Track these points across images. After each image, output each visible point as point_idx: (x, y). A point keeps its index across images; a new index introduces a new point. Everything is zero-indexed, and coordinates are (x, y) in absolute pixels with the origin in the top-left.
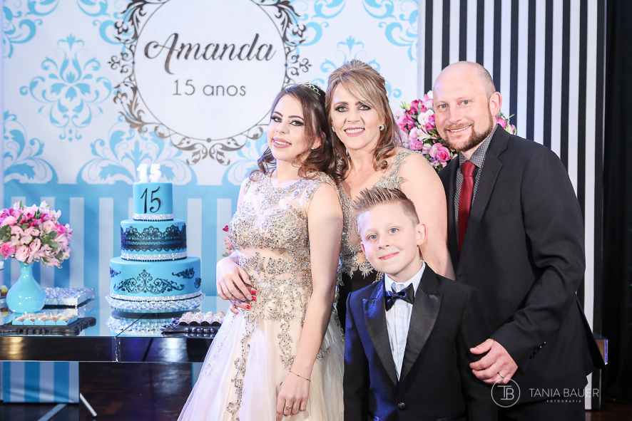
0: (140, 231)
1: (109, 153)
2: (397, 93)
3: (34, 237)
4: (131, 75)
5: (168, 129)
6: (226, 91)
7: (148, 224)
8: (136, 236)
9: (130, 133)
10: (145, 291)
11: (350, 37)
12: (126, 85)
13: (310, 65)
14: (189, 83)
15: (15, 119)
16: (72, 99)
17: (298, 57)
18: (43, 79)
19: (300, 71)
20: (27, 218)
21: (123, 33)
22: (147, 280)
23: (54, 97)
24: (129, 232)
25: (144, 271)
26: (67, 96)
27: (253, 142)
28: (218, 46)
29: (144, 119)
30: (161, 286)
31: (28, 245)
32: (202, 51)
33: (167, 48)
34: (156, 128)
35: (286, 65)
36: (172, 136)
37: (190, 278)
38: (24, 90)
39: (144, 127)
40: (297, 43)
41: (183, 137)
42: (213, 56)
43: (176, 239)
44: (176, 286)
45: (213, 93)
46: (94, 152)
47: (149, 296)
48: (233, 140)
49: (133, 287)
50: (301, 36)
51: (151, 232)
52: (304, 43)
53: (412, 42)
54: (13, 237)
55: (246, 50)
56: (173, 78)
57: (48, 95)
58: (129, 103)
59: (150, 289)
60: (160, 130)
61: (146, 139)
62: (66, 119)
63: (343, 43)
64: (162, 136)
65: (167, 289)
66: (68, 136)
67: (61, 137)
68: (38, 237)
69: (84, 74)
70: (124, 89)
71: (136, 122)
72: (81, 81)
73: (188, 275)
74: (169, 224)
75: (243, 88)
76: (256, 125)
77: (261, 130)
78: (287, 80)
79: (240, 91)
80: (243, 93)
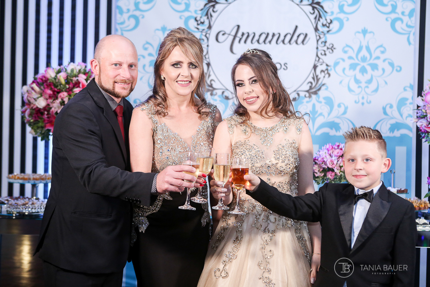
2: (399, 69)
5: (231, 93)
11: (365, 28)
13: (334, 48)
17: (325, 42)
18: (144, 57)
19: (327, 52)
21: (201, 24)
28: (268, 34)
29: (214, 86)
32: (256, 38)
33: (232, 35)
34: (223, 93)
35: (317, 48)
39: (215, 92)
40: (326, 32)
42: (264, 42)
50: (328, 27)
52: (331, 32)
53: (411, 31)
55: (288, 37)
57: (147, 68)
60: (225, 94)
61: (215, 100)
63: (359, 32)
64: (227, 98)
71: (209, 89)
75: (286, 65)
76: (295, 91)
77: (298, 94)
78: (317, 59)
79: (283, 66)
80: (285, 68)
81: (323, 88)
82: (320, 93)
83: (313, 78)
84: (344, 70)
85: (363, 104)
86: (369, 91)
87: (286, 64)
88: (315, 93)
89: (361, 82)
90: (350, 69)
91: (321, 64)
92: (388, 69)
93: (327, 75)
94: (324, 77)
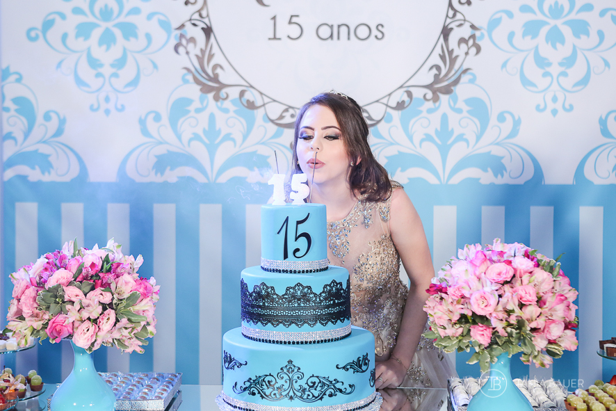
0: (280, 291)
1: (168, 134)
3: (104, 307)
4: (202, 9)
5: (261, 94)
6: (352, 32)
7: (292, 279)
8: (273, 300)
9: (202, 100)
10: (291, 398)
12: (194, 25)
14: (294, 20)
15: (19, 80)
16: (108, 49)
18: (63, 16)
20: (91, 272)
22: (295, 377)
23: (80, 44)
24: (259, 294)
25: (290, 362)
26: (101, 43)
27: (396, 115)
29: (222, 79)
30: (319, 388)
31: (95, 321)
34: (242, 93)
36: (267, 106)
37: (363, 371)
38: (33, 34)
39: (223, 93)
41: (285, 107)
43: (338, 304)
44: (342, 388)
45: (331, 36)
46: (145, 132)
47: (297, 406)
48: (365, 111)
49: (270, 390)
51: (299, 292)
54: (68, 307)
57: (71, 41)
58: (199, 54)
59: (299, 394)
60: (248, 96)
61: (226, 111)
62: (101, 80)
64: (251, 106)
65: (328, 393)
66: (104, 106)
67: (92, 108)
68: (110, 305)
69: (127, 8)
70: (191, 31)
71: (211, 85)
72: (122, 19)
73: (360, 367)
74: (326, 278)
75: (380, 28)
76: (401, 87)
77: (410, 94)
78: (451, 13)
79: (375, 32)
80: (380, 35)
81: (465, 78)
82: (458, 89)
83: (443, 57)
84: (511, 36)
85: (554, 112)
86: (567, 83)
87: (382, 26)
88: (447, 90)
89: (549, 64)
90: (524, 35)
91: (460, 25)
92: (612, 32)
93: (473, 50)
94: (467, 54)
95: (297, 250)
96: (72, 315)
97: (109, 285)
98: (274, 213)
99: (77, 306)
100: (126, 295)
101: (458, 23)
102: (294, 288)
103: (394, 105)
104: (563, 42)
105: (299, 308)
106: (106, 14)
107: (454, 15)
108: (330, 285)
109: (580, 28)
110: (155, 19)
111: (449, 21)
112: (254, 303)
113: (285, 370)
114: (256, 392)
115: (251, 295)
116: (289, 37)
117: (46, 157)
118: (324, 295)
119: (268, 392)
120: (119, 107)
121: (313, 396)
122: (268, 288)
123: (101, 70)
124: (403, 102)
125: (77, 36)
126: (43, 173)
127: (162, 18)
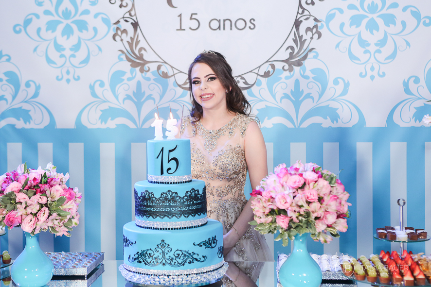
0: (157, 196)
1: (109, 95)
3: (42, 206)
4: (131, 10)
5: (172, 67)
6: (233, 25)
7: (165, 188)
8: (153, 201)
9: (132, 73)
10: (164, 264)
12: (126, 21)
14: (194, 16)
15: (9, 60)
16: (68, 38)
18: (38, 16)
20: (34, 184)
22: (166, 251)
23: (49, 35)
24: (144, 197)
25: (163, 241)
26: (63, 34)
27: (264, 81)
29: (146, 58)
30: (182, 258)
31: (35, 215)
34: (159, 67)
36: (176, 76)
37: (213, 247)
38: (18, 29)
39: (146, 67)
43: (197, 204)
44: (198, 258)
45: (219, 28)
46: (94, 94)
47: (168, 270)
48: (243, 78)
49: (151, 259)
51: (169, 196)
54: (18, 206)
56: (176, 12)
57: (43, 33)
58: (130, 41)
59: (169, 262)
60: (163, 69)
61: (148, 79)
62: (63, 59)
64: (165, 76)
65: (188, 261)
66: (66, 77)
67: (58, 79)
68: (46, 205)
70: (123, 25)
71: (138, 62)
72: (77, 18)
73: (210, 244)
74: (188, 187)
75: (252, 21)
76: (267, 62)
77: (273, 66)
78: (301, 10)
79: (249, 24)
80: (252, 26)
81: (310, 55)
82: (306, 63)
83: (295, 41)
84: (342, 25)
85: (372, 78)
86: (381, 57)
87: (254, 20)
88: (299, 64)
89: (369, 45)
90: (351, 25)
91: (307, 19)
92: (412, 22)
93: (316, 36)
94: (312, 38)
95: (169, 169)
96: (20, 210)
97: (45, 192)
98: (155, 145)
99: (24, 205)
100: (56, 199)
101: (305, 17)
102: (166, 193)
103: (263, 74)
104: (378, 29)
105: (170, 206)
106: (67, 14)
107: (303, 12)
108: (190, 192)
109: (389, 20)
110: (100, 17)
111: (299, 16)
112: (142, 203)
113: (160, 246)
114: (142, 261)
115: (139, 198)
116: (190, 28)
117: (27, 112)
118: (186, 198)
119: (149, 260)
120: (76, 77)
121: (178, 263)
122: (149, 193)
123: (63, 53)
124: (269, 72)
125: (47, 30)
126: (25, 123)
127: (104, 16)
